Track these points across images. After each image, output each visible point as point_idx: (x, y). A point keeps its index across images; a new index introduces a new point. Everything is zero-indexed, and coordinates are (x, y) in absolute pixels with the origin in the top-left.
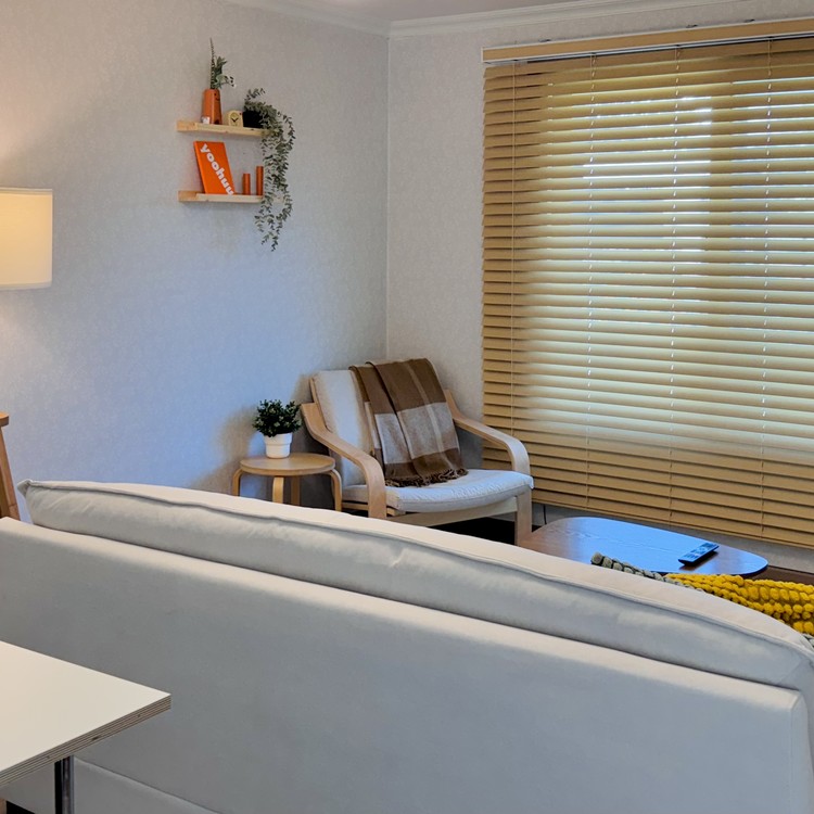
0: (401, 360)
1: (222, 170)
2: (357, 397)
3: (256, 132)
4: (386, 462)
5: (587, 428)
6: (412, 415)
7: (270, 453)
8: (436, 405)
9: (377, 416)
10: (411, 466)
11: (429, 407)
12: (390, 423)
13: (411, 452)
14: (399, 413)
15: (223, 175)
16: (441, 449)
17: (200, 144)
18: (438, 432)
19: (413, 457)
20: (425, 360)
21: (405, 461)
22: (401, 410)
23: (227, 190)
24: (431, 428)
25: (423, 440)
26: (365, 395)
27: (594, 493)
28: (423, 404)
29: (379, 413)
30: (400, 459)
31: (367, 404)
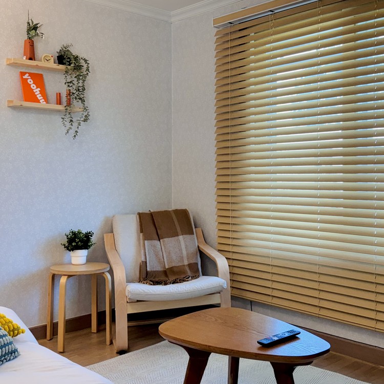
0: (170, 210)
1: (39, 89)
2: (137, 231)
3: (62, 67)
4: (148, 270)
5: (271, 251)
6: (169, 242)
7: (73, 262)
8: (185, 236)
9: (146, 242)
10: (165, 273)
11: (181, 237)
12: (155, 246)
13: (166, 264)
14: (161, 240)
15: (39, 92)
16: (186, 263)
17: (23, 74)
18: (184, 253)
19: (167, 267)
20: (186, 209)
21: (162, 269)
22: (162, 238)
23: (41, 101)
24: (181, 250)
25: (174, 257)
26: (142, 229)
27: (276, 293)
28: (178, 236)
29: (148, 240)
30: (159, 268)
31: (141, 234)
